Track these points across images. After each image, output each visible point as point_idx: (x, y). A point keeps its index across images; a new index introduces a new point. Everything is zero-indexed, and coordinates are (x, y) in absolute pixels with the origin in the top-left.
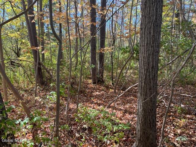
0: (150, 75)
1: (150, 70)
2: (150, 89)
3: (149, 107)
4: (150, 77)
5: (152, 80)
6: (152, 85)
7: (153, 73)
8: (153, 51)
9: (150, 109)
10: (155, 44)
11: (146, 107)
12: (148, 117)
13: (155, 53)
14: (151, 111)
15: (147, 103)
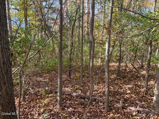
0: (2, 71)
1: (2, 66)
2: (5, 84)
3: (6, 100)
4: (3, 72)
5: (5, 75)
6: (5, 79)
7: (5, 68)
8: (2, 47)
9: (8, 102)
10: (3, 41)
11: (3, 101)
12: (7, 110)
13: (4, 50)
14: (8, 104)
15: (3, 98)
